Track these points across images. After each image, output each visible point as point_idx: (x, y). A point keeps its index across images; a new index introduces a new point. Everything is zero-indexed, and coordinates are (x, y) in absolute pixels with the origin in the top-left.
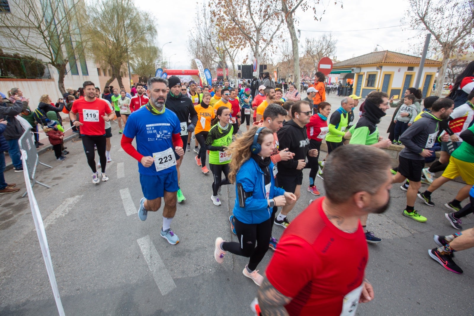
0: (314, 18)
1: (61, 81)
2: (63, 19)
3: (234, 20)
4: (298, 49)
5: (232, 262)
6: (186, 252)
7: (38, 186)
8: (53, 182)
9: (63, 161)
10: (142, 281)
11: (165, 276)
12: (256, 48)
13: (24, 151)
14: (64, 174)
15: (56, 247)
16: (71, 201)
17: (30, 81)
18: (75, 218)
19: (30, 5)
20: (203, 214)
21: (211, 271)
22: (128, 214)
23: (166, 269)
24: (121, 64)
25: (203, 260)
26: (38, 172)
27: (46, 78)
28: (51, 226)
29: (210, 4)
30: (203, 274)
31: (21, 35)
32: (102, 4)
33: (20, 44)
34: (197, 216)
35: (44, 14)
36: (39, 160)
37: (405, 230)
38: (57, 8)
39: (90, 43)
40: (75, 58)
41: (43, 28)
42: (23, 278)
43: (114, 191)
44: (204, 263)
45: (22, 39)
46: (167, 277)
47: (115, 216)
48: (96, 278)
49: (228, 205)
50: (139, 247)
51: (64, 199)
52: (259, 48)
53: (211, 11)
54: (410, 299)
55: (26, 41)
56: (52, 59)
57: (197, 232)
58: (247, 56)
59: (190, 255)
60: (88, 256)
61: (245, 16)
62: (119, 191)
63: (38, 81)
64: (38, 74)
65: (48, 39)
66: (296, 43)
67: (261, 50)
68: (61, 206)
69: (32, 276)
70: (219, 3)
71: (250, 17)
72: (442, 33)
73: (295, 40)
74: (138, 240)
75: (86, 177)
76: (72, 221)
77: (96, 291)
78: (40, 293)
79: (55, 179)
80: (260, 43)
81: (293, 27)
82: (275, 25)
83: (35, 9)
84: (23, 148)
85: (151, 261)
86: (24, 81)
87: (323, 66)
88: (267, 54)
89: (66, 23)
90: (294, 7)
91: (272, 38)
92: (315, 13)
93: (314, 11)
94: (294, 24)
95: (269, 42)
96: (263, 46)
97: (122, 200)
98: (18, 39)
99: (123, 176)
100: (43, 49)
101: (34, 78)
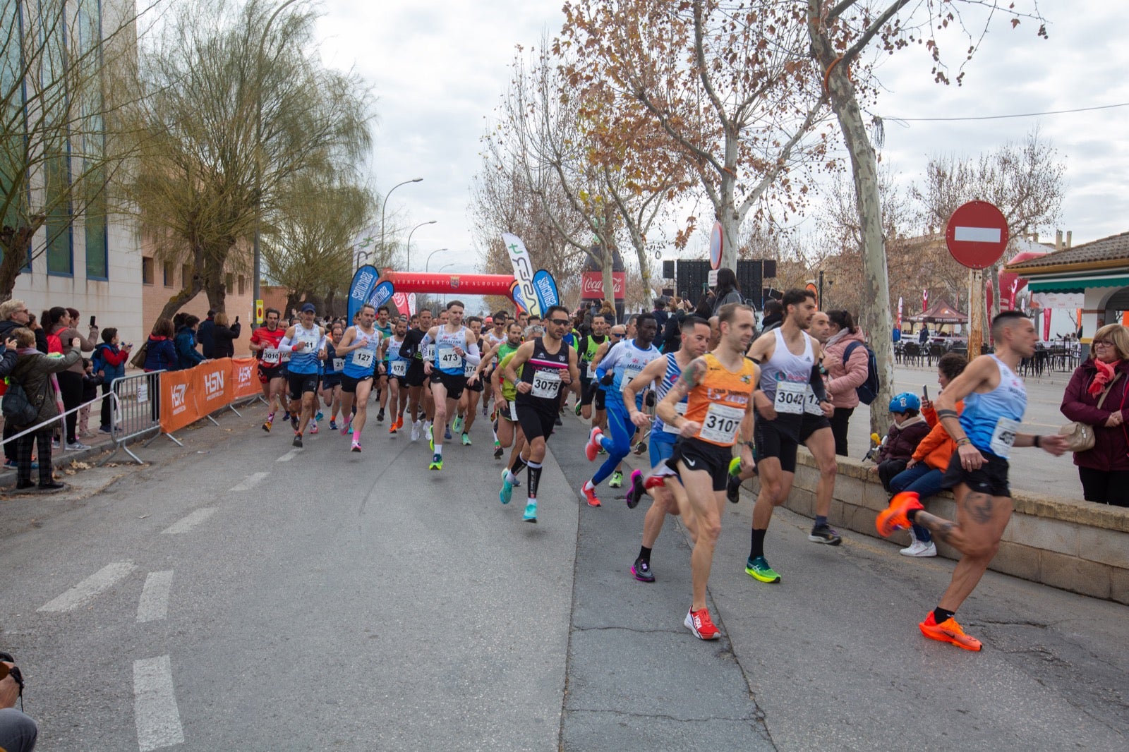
0: (935, 76)
2: (54, 83)
3: (641, 97)
4: (874, 183)
12: (723, 190)
22: (147, 745)
24: (232, 241)
29: (558, 45)
32: (194, 48)
38: (43, 47)
39: (131, 170)
40: (70, 212)
43: (110, 663)
49: (554, 737)
53: (560, 68)
58: (691, 219)
61: (685, 84)
62: (130, 665)
66: (868, 163)
67: (742, 199)
70: (590, 43)
71: (701, 85)
73: (862, 152)
75: (11, 615)
80: (740, 173)
81: (854, 110)
82: (794, 110)
87: (964, 234)
88: (765, 212)
89: (60, 98)
91: (786, 154)
92: (936, 59)
93: (932, 51)
94: (859, 96)
95: (772, 172)
96: (753, 183)
97: (132, 696)
99: (161, 614)
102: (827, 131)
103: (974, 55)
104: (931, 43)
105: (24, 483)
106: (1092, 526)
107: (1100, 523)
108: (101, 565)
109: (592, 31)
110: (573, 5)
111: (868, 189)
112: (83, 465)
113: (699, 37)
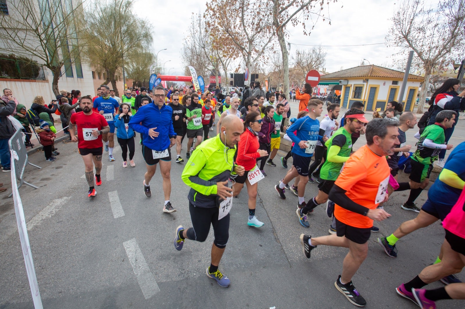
0: (304, 33)
1: (55, 82)
2: (61, 23)
3: (227, 31)
4: (288, 61)
6: (172, 255)
7: (26, 186)
8: (41, 183)
9: (53, 162)
10: (126, 284)
11: (149, 279)
12: (248, 58)
13: (14, 151)
14: (53, 175)
15: (40, 248)
16: (59, 202)
17: (24, 81)
18: (61, 219)
19: (28, 9)
21: (195, 275)
22: (116, 216)
23: (151, 273)
24: (116, 68)
25: (188, 264)
26: (27, 172)
27: (40, 79)
28: (37, 227)
29: (205, 15)
30: (187, 278)
31: (18, 37)
32: (100, 10)
33: (16, 45)
34: (184, 220)
35: (42, 18)
36: (28, 161)
38: (56, 13)
39: (86, 48)
40: (70, 61)
41: (40, 31)
42: (4, 280)
43: (102, 193)
44: (188, 267)
45: (19, 41)
46: (151, 281)
47: (102, 219)
48: (80, 281)
50: (125, 250)
51: (51, 200)
53: (205, 22)
54: (388, 306)
55: (22, 43)
56: (47, 61)
58: (239, 65)
59: (175, 259)
60: (73, 258)
61: (239, 28)
62: (107, 193)
63: (33, 81)
64: (33, 75)
65: (45, 41)
66: (286, 55)
67: (253, 61)
68: (48, 207)
69: (14, 278)
70: (213, 15)
71: (243, 29)
72: (424, 51)
73: (285, 52)
74: (124, 243)
75: (75, 179)
76: (57, 223)
77: (79, 293)
78: (20, 295)
79: (43, 180)
80: (252, 54)
81: (283, 41)
82: (267, 37)
83: (33, 13)
84: (13, 148)
85: (136, 264)
86: (18, 81)
87: (310, 78)
88: (258, 64)
89: (63, 28)
90: (286, 21)
91: (264, 49)
92: (305, 28)
93: (304, 26)
94: (285, 37)
95: (261, 53)
97: (110, 203)
98: (14, 40)
99: (113, 178)
100: (39, 52)
101: (28, 79)
102: (275, 42)
103: (314, 28)
104: (303, 24)
109: (214, 11)
110: (209, 3)
111: (286, 62)
113: (243, 15)
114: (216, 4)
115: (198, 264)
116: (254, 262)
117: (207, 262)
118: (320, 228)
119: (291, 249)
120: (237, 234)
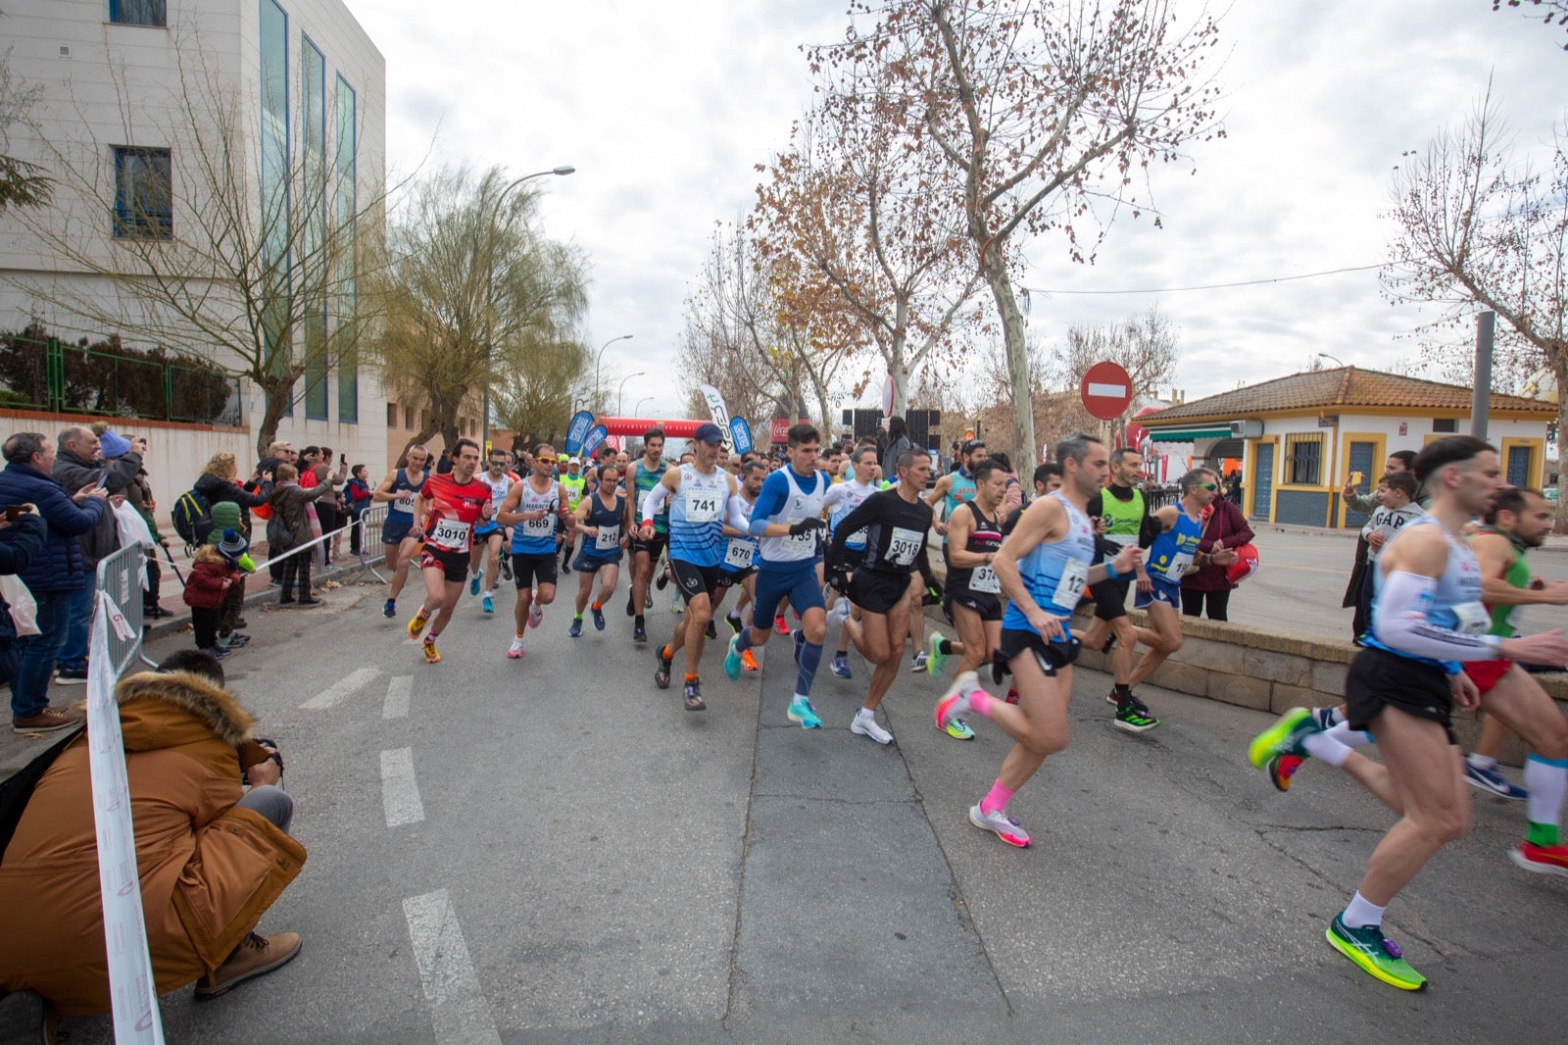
0: (1072, 255)
1: (269, 428)
2: (314, 252)
3: (824, 267)
4: (1023, 345)
5: (726, 996)
6: (566, 948)
10: (389, 1028)
12: (894, 348)
13: (108, 598)
17: (175, 428)
19: (231, 215)
20: (651, 840)
21: (642, 1017)
22: (392, 822)
23: (483, 997)
24: (465, 389)
25: (622, 979)
27: (225, 422)
29: (752, 221)
30: (611, 1023)
31: (187, 294)
32: (434, 222)
33: (175, 314)
34: (627, 845)
35: (264, 241)
37: (1417, 942)
38: (306, 222)
39: (378, 327)
40: (326, 363)
41: (252, 275)
43: (360, 753)
44: (621, 988)
45: (185, 304)
46: (480, 1022)
47: (347, 827)
49: (743, 817)
50: (404, 921)
52: (905, 348)
53: (753, 241)
55: (195, 308)
56: (256, 364)
57: (617, 892)
58: (867, 373)
59: (576, 960)
61: (862, 257)
62: (378, 754)
63: (202, 429)
64: (206, 411)
65: (260, 305)
66: (1017, 328)
67: (911, 356)
70: (780, 220)
71: (876, 258)
72: (1533, 312)
73: (1012, 318)
74: (405, 902)
75: (277, 711)
80: (909, 333)
81: (1005, 282)
82: (955, 281)
83: (241, 225)
85: (435, 967)
86: (159, 426)
87: (1096, 390)
88: (931, 369)
89: (319, 265)
90: (1006, 225)
91: (948, 319)
92: (1073, 242)
93: (1069, 235)
94: (1009, 271)
95: (936, 333)
96: (920, 342)
97: (380, 781)
98: (174, 303)
99: (403, 712)
100: (236, 333)
101: (189, 422)
102: (983, 300)
103: (1104, 238)
104: (1068, 228)
105: (286, 599)
106: (1195, 637)
107: (1201, 634)
108: (352, 670)
109: (781, 210)
110: (765, 187)
111: (1017, 350)
112: (336, 584)
113: (874, 216)
114: (789, 189)
115: (659, 983)
116: (867, 988)
117: (694, 976)
118: (1141, 893)
119: (1017, 955)
120: (815, 897)
